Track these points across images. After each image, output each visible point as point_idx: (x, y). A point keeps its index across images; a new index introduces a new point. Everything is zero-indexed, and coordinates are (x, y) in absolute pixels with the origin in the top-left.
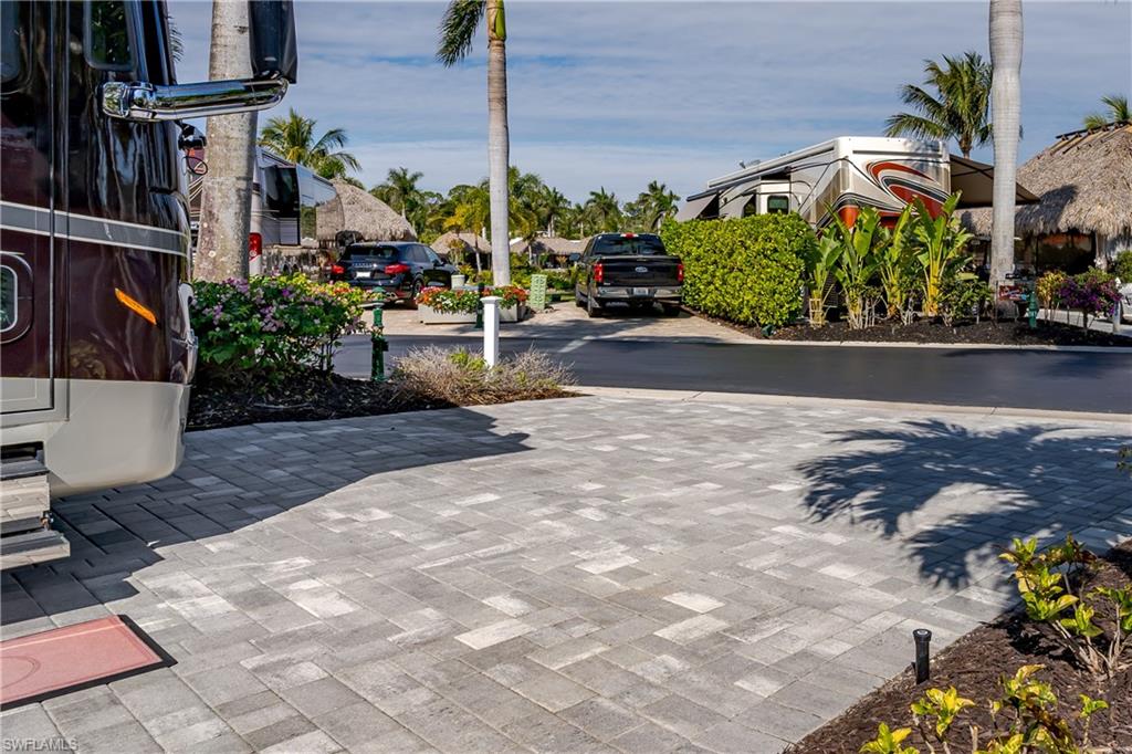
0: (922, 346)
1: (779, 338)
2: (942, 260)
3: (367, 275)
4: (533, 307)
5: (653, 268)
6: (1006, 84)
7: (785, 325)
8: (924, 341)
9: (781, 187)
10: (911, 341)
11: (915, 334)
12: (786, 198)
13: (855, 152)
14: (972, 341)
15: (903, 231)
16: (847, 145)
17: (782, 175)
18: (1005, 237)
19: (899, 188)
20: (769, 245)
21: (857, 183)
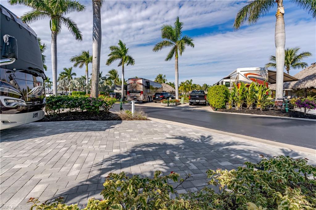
0: (252, 115)
1: (219, 111)
2: (262, 95)
3: (158, 97)
4: (181, 103)
5: (200, 96)
6: (280, 51)
7: (221, 109)
8: (253, 114)
9: (228, 80)
10: (250, 113)
11: (251, 112)
12: (229, 82)
13: (241, 71)
14: (266, 115)
15: (250, 88)
16: (239, 70)
17: (229, 78)
18: (280, 89)
19: (253, 79)
20: (217, 92)
21: (242, 78)
